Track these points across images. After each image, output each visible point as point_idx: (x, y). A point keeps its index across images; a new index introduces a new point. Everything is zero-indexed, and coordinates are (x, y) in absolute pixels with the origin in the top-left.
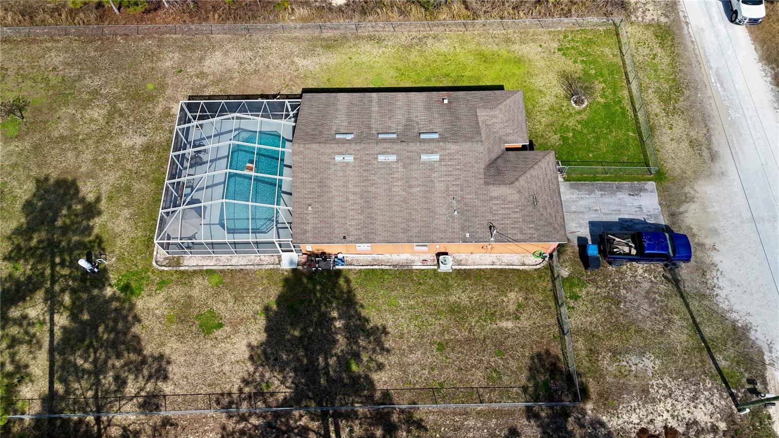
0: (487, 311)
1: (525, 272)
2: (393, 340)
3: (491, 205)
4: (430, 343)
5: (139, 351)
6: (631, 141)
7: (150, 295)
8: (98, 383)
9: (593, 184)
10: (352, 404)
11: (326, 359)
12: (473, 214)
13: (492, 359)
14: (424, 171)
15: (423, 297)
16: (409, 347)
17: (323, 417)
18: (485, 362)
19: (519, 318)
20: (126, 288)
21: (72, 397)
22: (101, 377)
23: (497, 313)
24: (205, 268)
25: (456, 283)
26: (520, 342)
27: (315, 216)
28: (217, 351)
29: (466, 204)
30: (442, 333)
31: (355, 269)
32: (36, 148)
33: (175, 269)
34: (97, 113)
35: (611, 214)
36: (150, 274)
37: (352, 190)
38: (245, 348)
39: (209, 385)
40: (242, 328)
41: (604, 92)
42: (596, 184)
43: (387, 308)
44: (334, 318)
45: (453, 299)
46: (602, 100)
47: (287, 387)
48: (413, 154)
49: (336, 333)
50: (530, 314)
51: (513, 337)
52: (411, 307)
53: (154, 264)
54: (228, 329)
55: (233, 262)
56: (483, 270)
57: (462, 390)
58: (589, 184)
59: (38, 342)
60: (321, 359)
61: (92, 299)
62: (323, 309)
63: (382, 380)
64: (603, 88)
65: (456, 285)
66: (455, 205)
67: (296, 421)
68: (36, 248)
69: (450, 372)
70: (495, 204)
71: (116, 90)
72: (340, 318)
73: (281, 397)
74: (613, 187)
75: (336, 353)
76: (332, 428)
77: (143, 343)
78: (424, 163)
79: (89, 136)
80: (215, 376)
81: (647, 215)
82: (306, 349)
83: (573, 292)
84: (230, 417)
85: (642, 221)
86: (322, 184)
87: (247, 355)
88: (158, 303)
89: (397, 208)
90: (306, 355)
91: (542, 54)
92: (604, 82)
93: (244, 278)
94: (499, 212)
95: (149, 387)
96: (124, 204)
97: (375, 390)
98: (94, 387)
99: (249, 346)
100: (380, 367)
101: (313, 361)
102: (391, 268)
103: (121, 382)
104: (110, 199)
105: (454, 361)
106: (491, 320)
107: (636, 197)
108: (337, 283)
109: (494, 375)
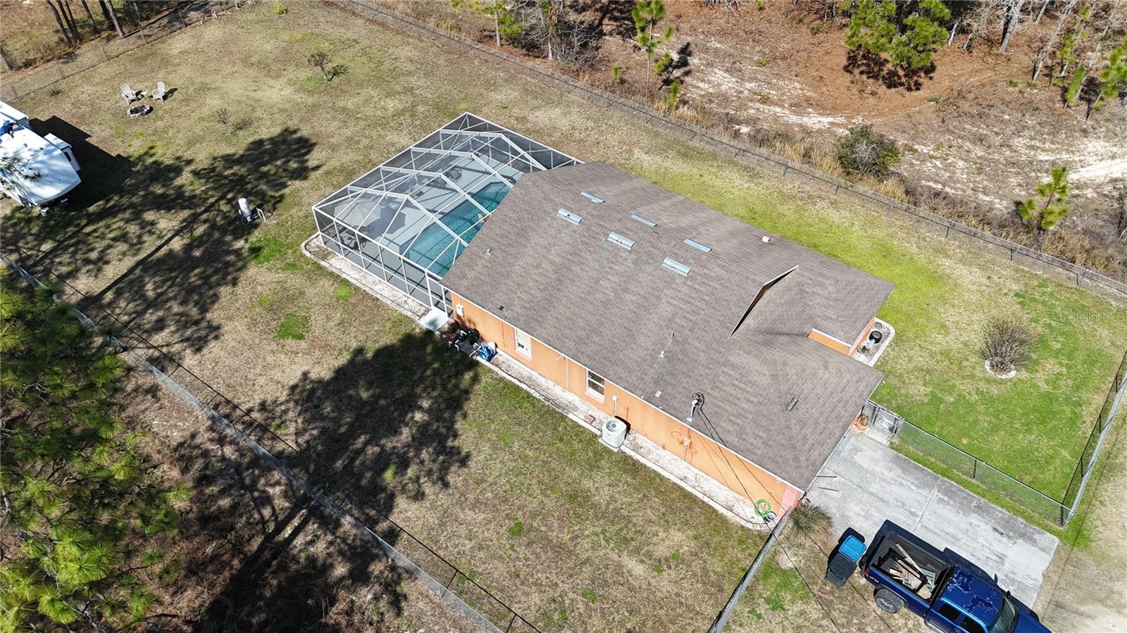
0: (621, 529)
1: (723, 520)
2: (465, 480)
3: (720, 372)
4: (507, 515)
5: (204, 310)
6: (1058, 462)
7: (269, 269)
8: (140, 314)
9: (937, 479)
10: (345, 513)
11: (366, 443)
12: (685, 369)
13: (571, 595)
14: (657, 280)
15: (550, 457)
16: (477, 500)
17: (299, 502)
18: (559, 590)
19: (660, 571)
20: (255, 251)
21: (109, 311)
22: (151, 311)
23: (633, 543)
24: (344, 276)
25: (609, 468)
26: (634, 603)
27: (488, 264)
28: (270, 359)
29: (684, 352)
30: (534, 515)
31: (497, 374)
32: (314, 107)
33: (316, 260)
34: (392, 105)
35: (935, 533)
36: (290, 251)
37: (551, 257)
38: (299, 374)
39: (228, 386)
40: (317, 353)
41: (1057, 378)
42: (942, 481)
43: (494, 438)
44: (420, 408)
45: (587, 484)
46: (1044, 387)
47: (297, 442)
48: (658, 252)
49: (407, 425)
50: (682, 579)
51: (629, 588)
52: (525, 458)
53: (303, 244)
54: (303, 344)
55: (376, 288)
56: (662, 478)
57: (494, 602)
58: (930, 474)
59: (139, 249)
60: (362, 439)
61: (220, 242)
62: (418, 390)
63: (405, 513)
64: (1060, 374)
65: (607, 470)
66: (669, 344)
67: (268, 484)
68: (226, 177)
69: (499, 570)
70: (727, 374)
71: (429, 96)
72: (429, 411)
73: (280, 446)
74: (971, 502)
75: (384, 445)
76: (296, 522)
77: (216, 306)
78: (664, 271)
79: (366, 118)
80: (242, 381)
81: (1006, 576)
82: (358, 418)
83: (778, 596)
84: (211, 429)
85: (990, 578)
86: (523, 233)
87: (292, 383)
88: (268, 280)
89: (589, 308)
90: (351, 425)
91: (984, 288)
92: (1069, 367)
93: (372, 309)
94: (725, 388)
95: (176, 348)
96: (335, 183)
97: (386, 518)
98: (134, 316)
99: (305, 374)
100: (419, 496)
101: (352, 434)
102: (542, 398)
103: (160, 325)
104: (328, 173)
105: (518, 558)
106: (618, 545)
107: (1005, 539)
108: (462, 374)
109: (556, 617)
